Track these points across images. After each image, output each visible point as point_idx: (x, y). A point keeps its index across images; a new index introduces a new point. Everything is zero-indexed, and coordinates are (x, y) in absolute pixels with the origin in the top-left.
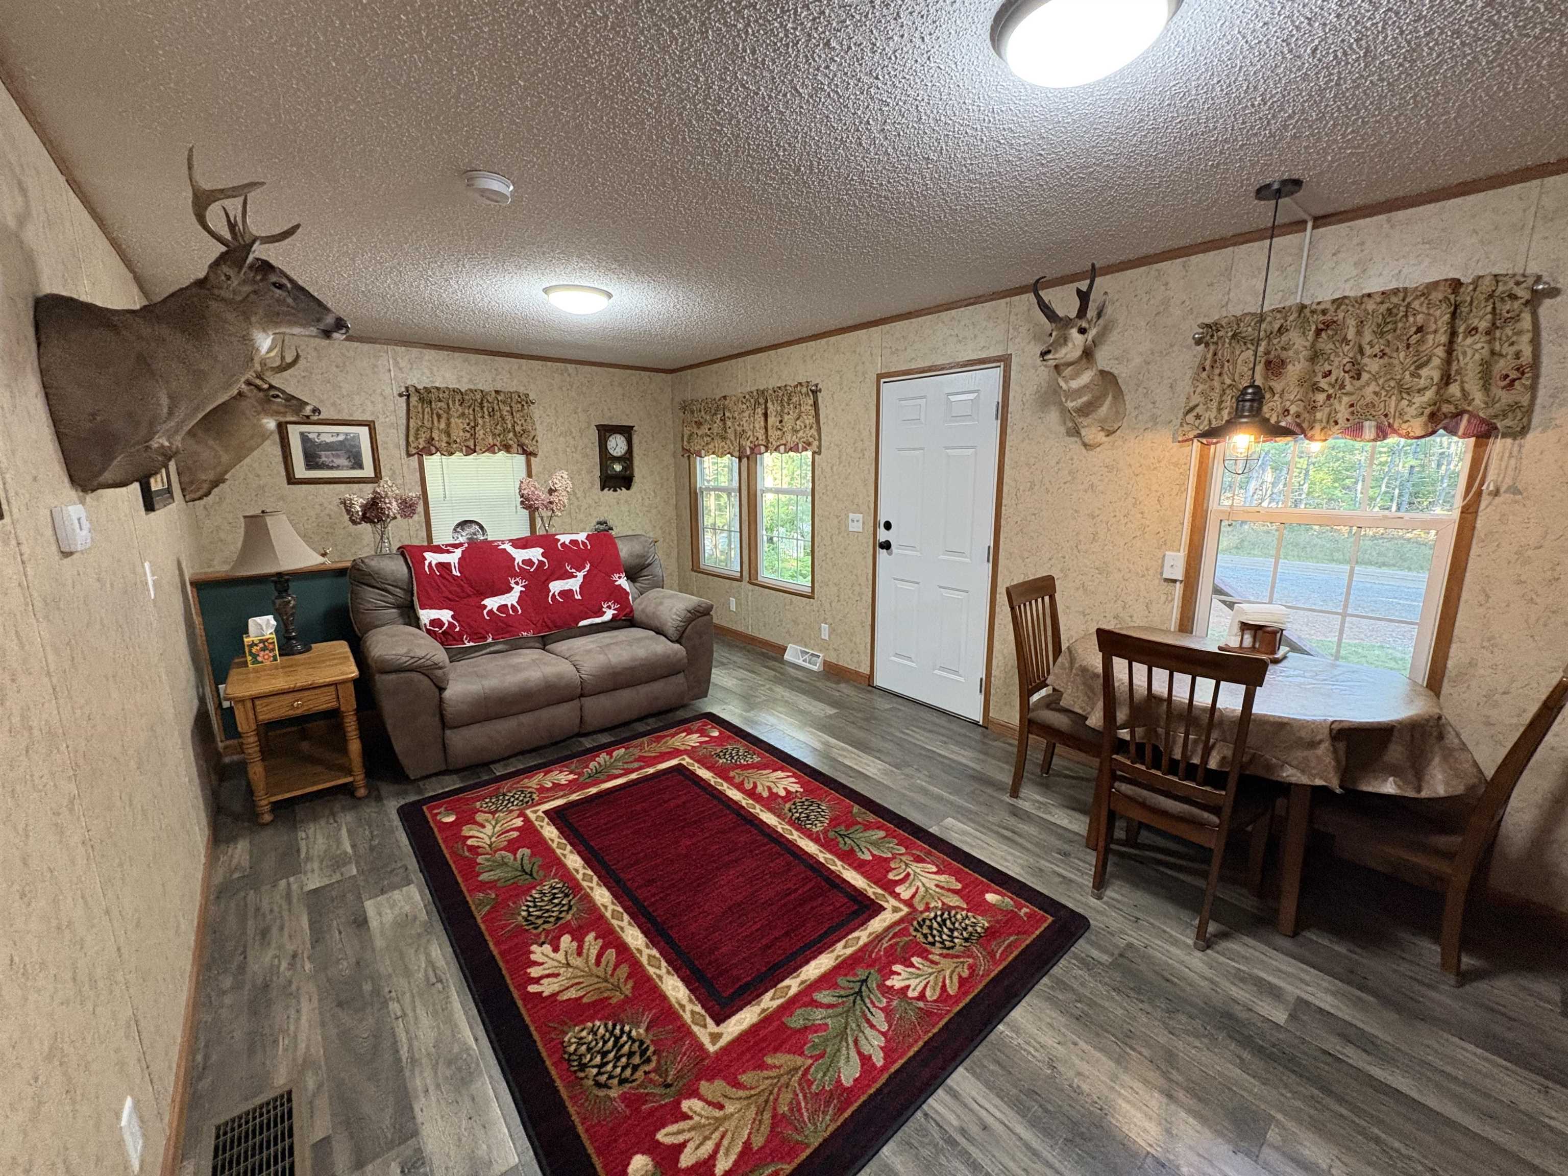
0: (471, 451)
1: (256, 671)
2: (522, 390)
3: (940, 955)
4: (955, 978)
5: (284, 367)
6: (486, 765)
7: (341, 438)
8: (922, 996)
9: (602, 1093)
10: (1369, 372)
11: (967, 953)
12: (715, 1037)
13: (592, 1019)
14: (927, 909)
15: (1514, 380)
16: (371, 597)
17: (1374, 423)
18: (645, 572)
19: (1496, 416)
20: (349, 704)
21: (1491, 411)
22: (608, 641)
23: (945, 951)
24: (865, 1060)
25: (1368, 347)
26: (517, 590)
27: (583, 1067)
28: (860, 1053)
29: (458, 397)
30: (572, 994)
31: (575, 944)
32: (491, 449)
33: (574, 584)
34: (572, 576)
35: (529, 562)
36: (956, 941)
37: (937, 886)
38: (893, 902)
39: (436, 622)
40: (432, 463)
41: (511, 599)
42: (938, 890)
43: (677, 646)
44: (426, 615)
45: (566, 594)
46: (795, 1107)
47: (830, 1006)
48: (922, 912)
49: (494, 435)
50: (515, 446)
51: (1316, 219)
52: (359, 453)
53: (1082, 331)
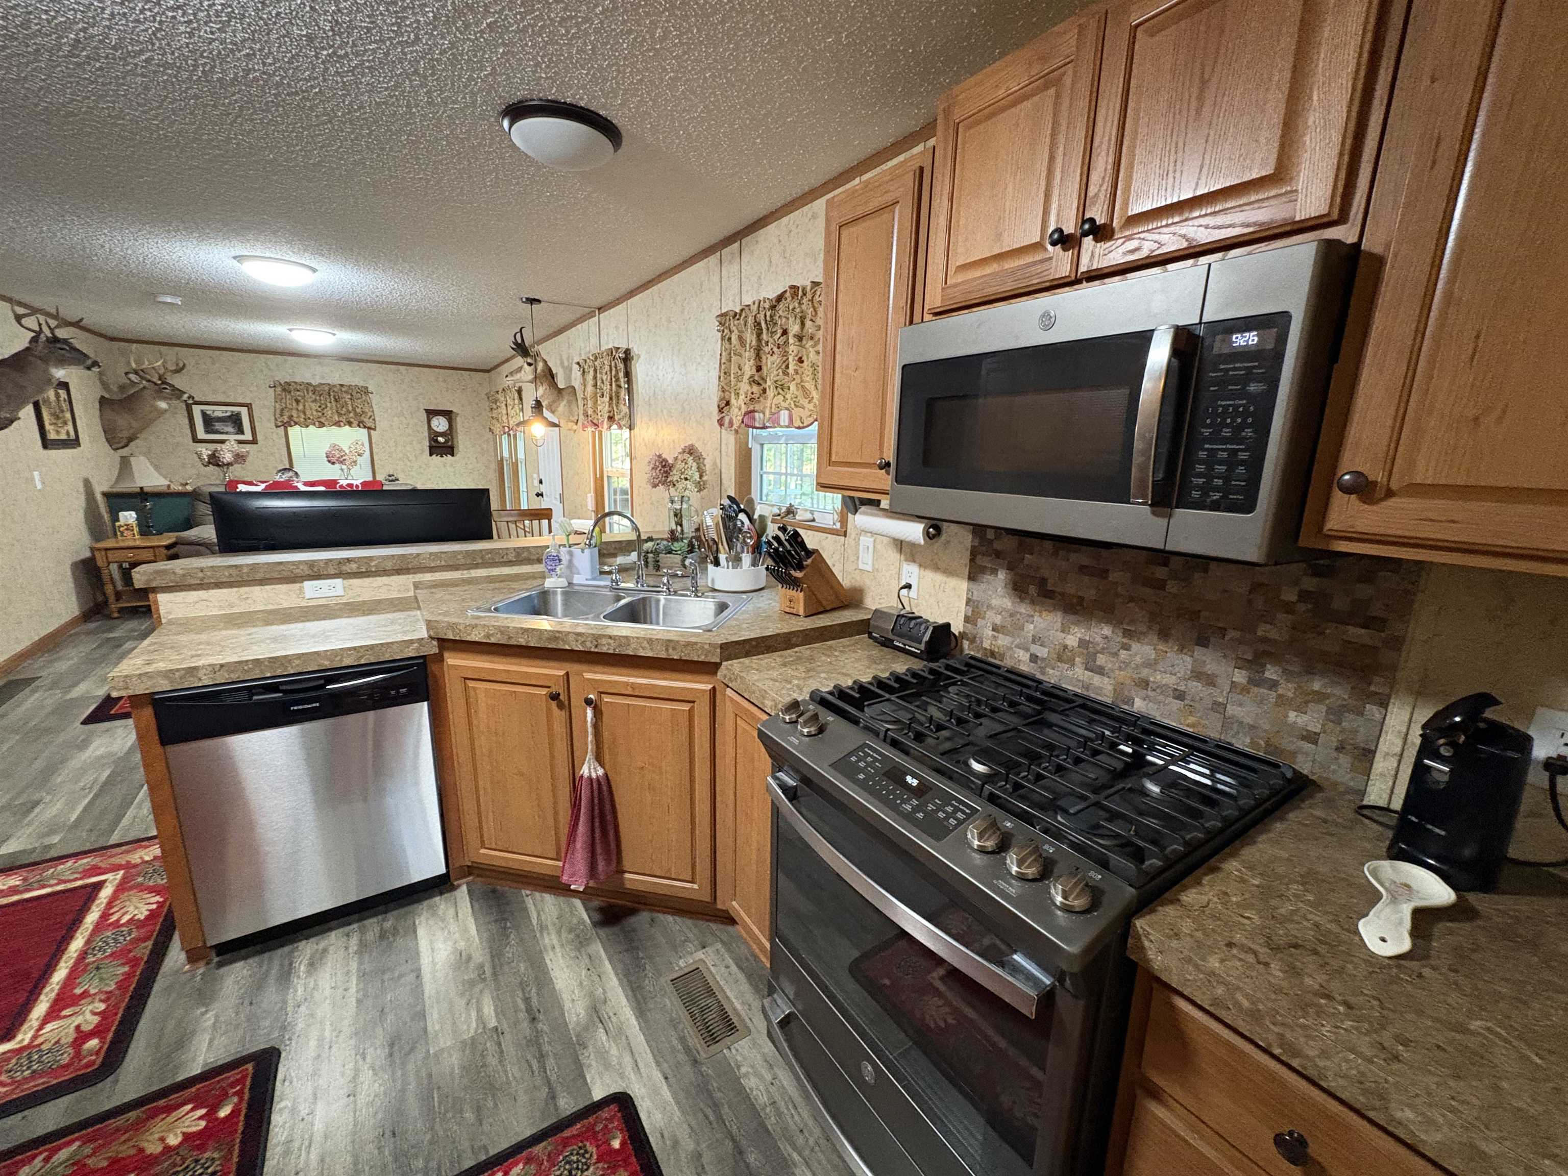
1: (122, 538)
2: (361, 384)
5: (179, 371)
7: (228, 414)
16: (201, 508)
29: (311, 388)
32: (337, 424)
40: (295, 432)
49: (340, 414)
50: (356, 423)
51: (599, 309)
52: (241, 423)
53: (530, 364)
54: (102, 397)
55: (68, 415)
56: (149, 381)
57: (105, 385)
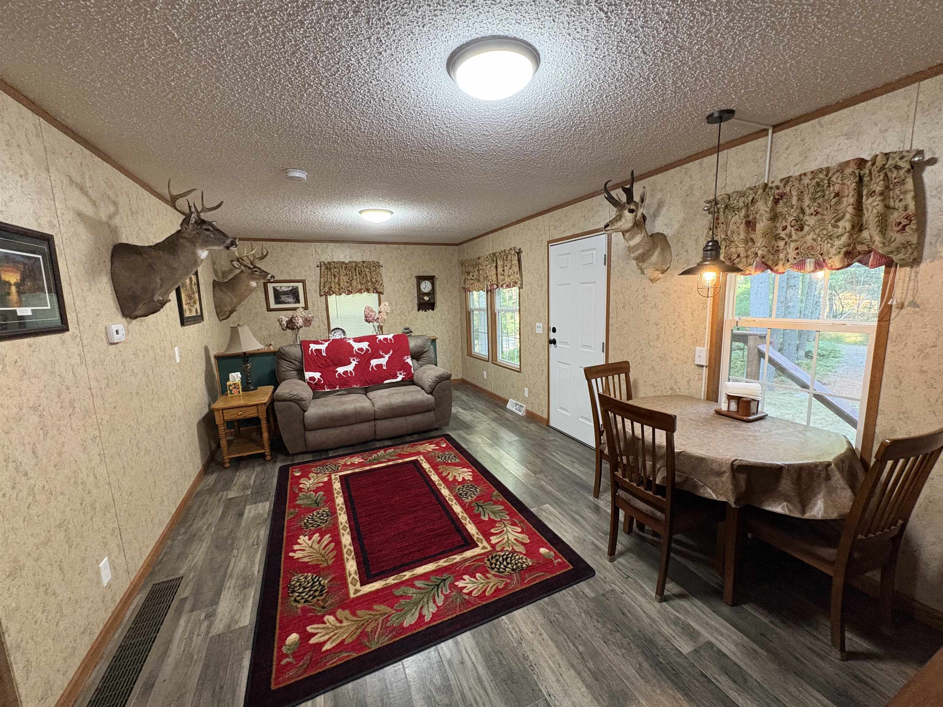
0: (350, 293)
1: (231, 397)
2: (376, 260)
3: (494, 575)
4: (495, 587)
5: (263, 257)
6: (327, 450)
7: (290, 288)
8: (470, 593)
9: (295, 604)
10: (809, 225)
11: (510, 577)
12: (356, 591)
13: (308, 572)
14: (502, 550)
15: (905, 226)
16: (285, 365)
17: (813, 260)
18: (424, 355)
19: (892, 252)
20: (263, 416)
21: (887, 249)
22: (395, 391)
23: (498, 574)
24: (421, 616)
25: (807, 209)
26: (354, 363)
27: (293, 592)
28: (420, 613)
29: (344, 266)
30: (306, 560)
31: (319, 538)
32: (360, 291)
33: (383, 361)
34: (382, 357)
35: (361, 349)
36: (507, 569)
37: (515, 539)
38: (485, 544)
39: (312, 379)
40: (332, 299)
41: (350, 368)
42: (515, 542)
43: (430, 396)
44: (308, 375)
45: (379, 366)
46: (374, 631)
47: (420, 588)
48: (498, 551)
49: (361, 284)
50: (372, 289)
51: (774, 127)
52: (298, 295)
53: (631, 211)
54: (214, 281)
55: (196, 295)
56: (245, 266)
57: (215, 271)
